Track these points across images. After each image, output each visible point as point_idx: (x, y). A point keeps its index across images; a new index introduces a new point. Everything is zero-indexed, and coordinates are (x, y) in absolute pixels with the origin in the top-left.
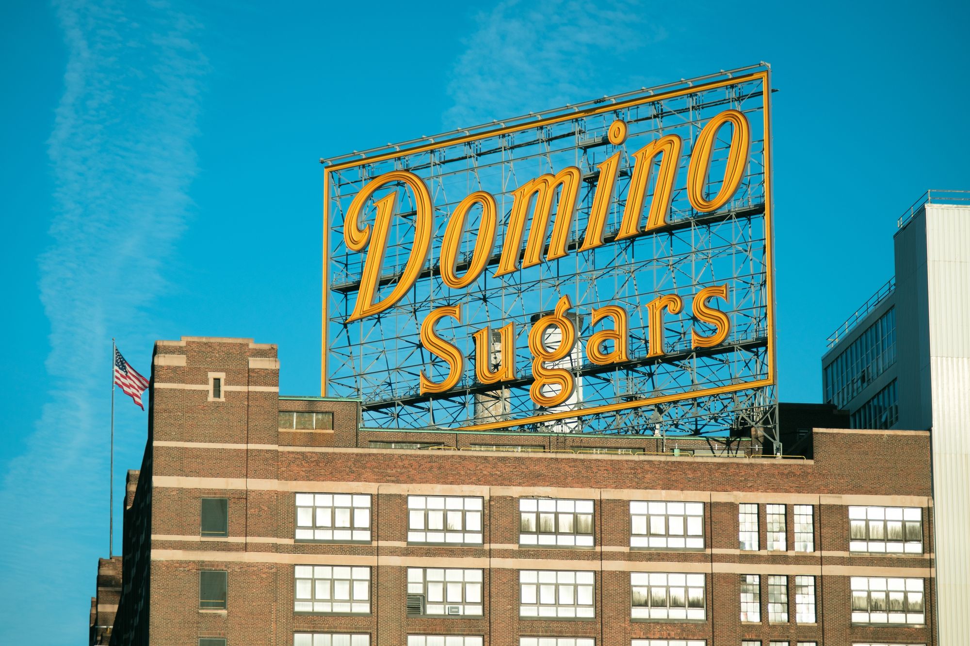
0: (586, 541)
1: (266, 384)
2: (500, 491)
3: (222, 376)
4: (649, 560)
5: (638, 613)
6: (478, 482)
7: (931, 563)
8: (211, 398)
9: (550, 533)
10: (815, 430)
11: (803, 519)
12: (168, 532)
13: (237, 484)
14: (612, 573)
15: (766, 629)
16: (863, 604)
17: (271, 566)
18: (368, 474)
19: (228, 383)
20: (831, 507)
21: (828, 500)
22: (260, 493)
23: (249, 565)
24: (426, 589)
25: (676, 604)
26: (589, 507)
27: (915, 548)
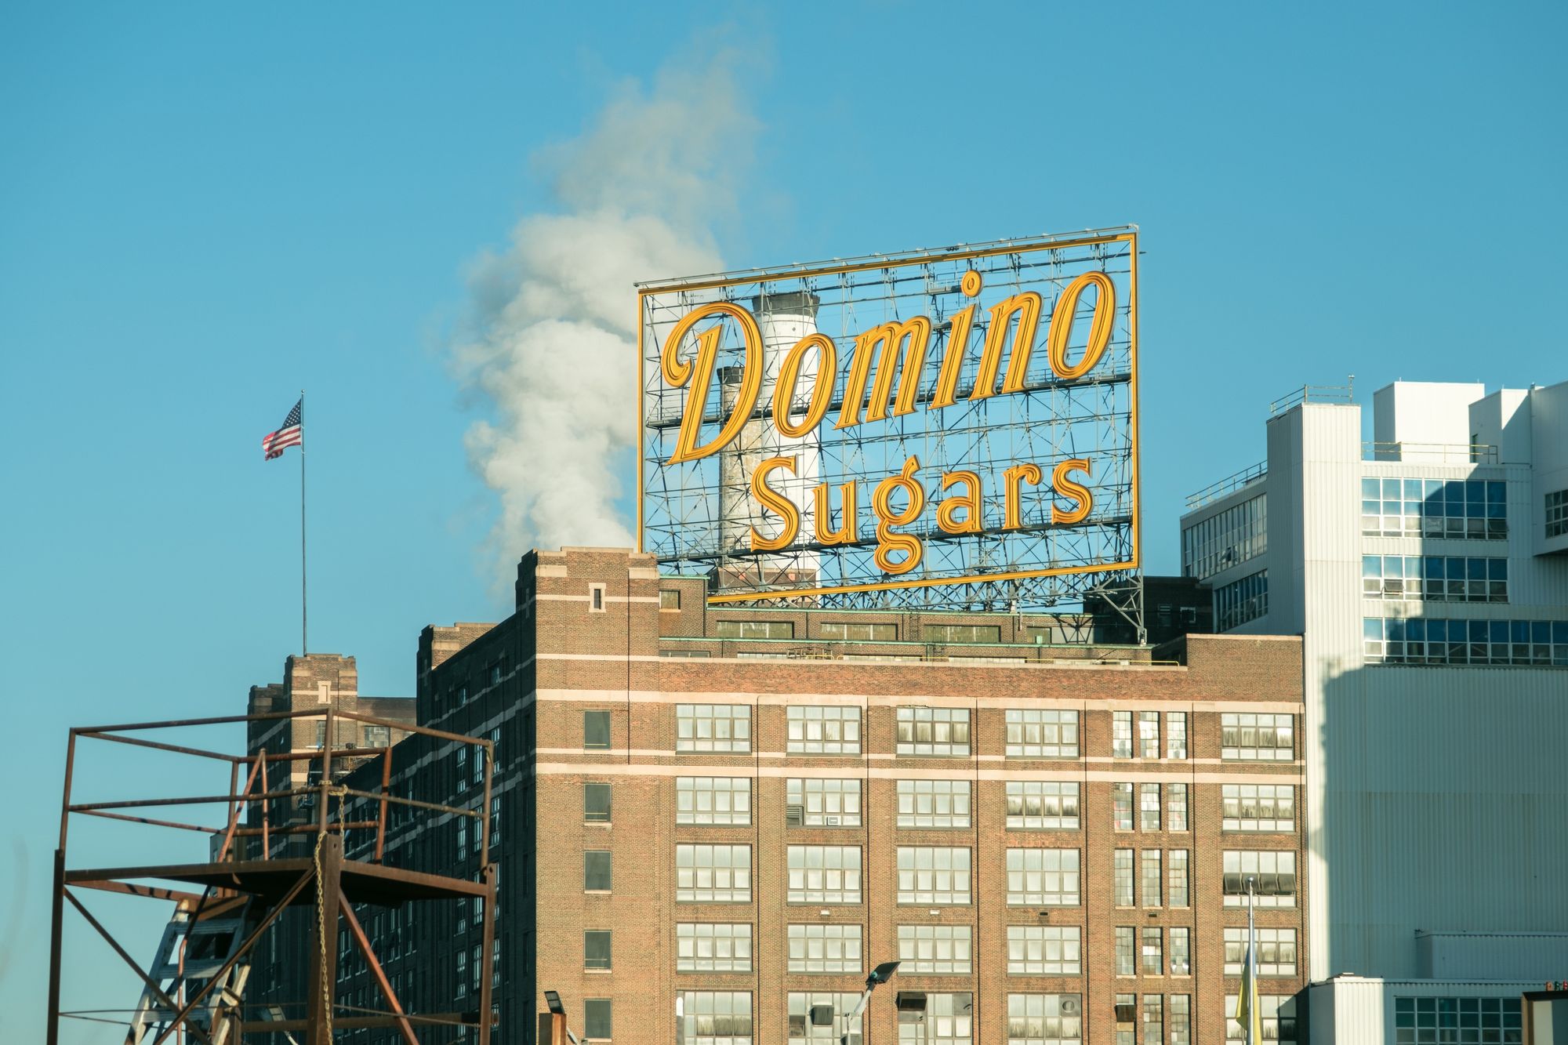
0: (962, 751)
1: (646, 595)
2: (877, 701)
3: (602, 586)
4: (1025, 768)
5: (1013, 822)
6: (855, 692)
7: (1301, 770)
8: (592, 609)
9: (926, 742)
10: (1189, 636)
11: (1176, 730)
12: (553, 746)
13: (618, 696)
14: (989, 783)
15: (1139, 838)
16: (1235, 811)
17: (654, 779)
18: (747, 684)
19: (609, 593)
20: (1204, 715)
21: (1201, 706)
22: (642, 705)
23: (632, 778)
24: (805, 799)
25: (1050, 813)
26: (964, 716)
27: (1286, 755)
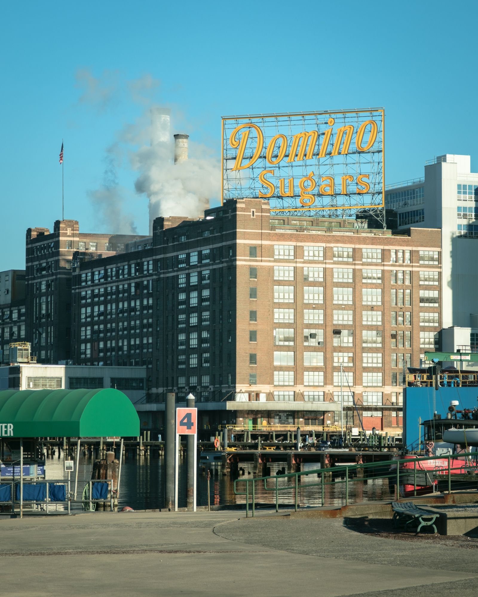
0: (351, 260)
1: (267, 213)
2: (328, 245)
3: (255, 210)
4: (367, 265)
5: (364, 281)
6: (322, 242)
7: (441, 267)
8: (252, 217)
9: (341, 257)
10: (411, 228)
11: (407, 255)
12: (241, 256)
13: (259, 242)
14: (358, 269)
15: (398, 286)
16: (423, 279)
17: (269, 266)
18: (293, 240)
19: (256, 212)
20: (415, 251)
21: (414, 249)
22: (265, 245)
23: (263, 266)
24: (308, 273)
25: (374, 278)
26: (351, 250)
27: (436, 263)
